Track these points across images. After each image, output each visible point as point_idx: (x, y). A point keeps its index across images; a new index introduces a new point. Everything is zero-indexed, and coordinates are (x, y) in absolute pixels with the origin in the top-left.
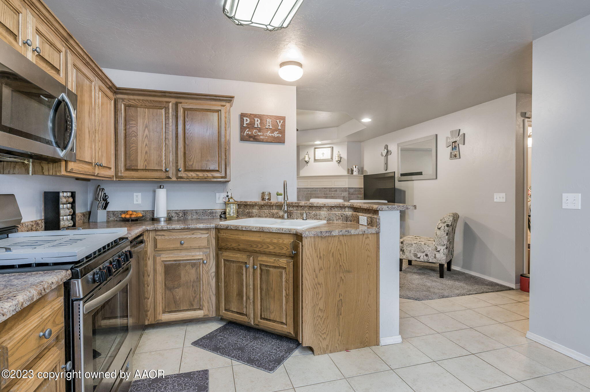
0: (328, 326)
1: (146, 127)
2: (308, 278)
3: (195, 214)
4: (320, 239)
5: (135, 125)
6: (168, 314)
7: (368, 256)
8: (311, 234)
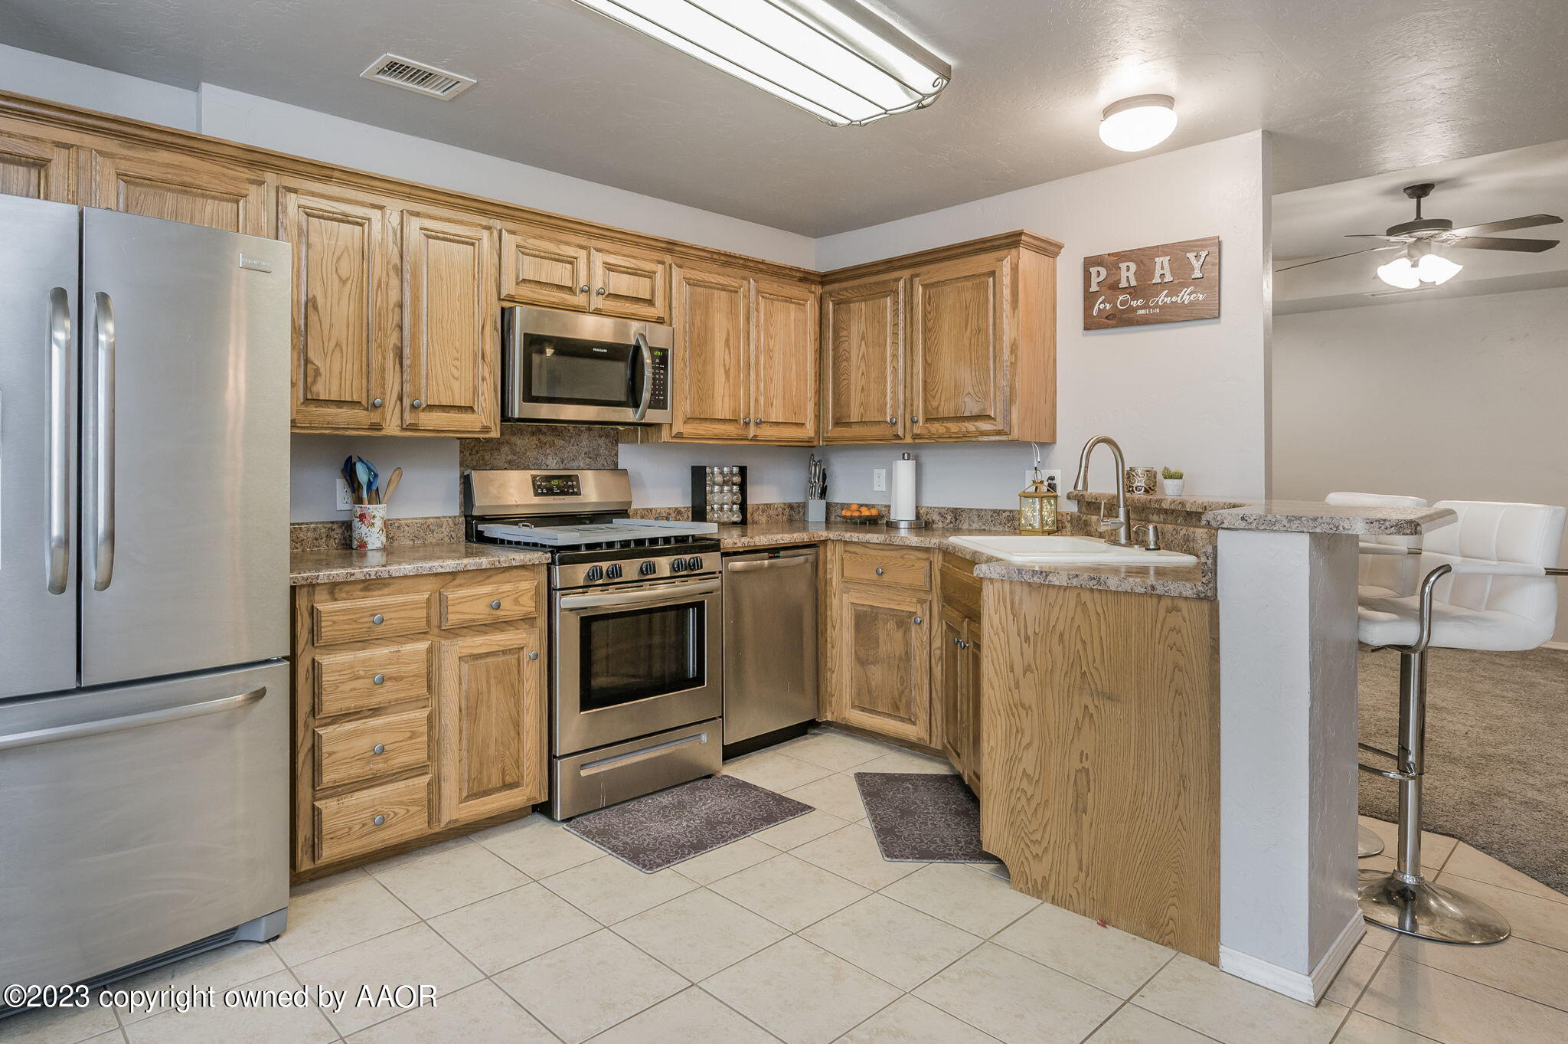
0: (1048, 828)
1: (863, 338)
2: (996, 684)
3: (976, 518)
4: (1026, 589)
5: (847, 339)
6: (860, 712)
7: (1177, 667)
8: (993, 573)
